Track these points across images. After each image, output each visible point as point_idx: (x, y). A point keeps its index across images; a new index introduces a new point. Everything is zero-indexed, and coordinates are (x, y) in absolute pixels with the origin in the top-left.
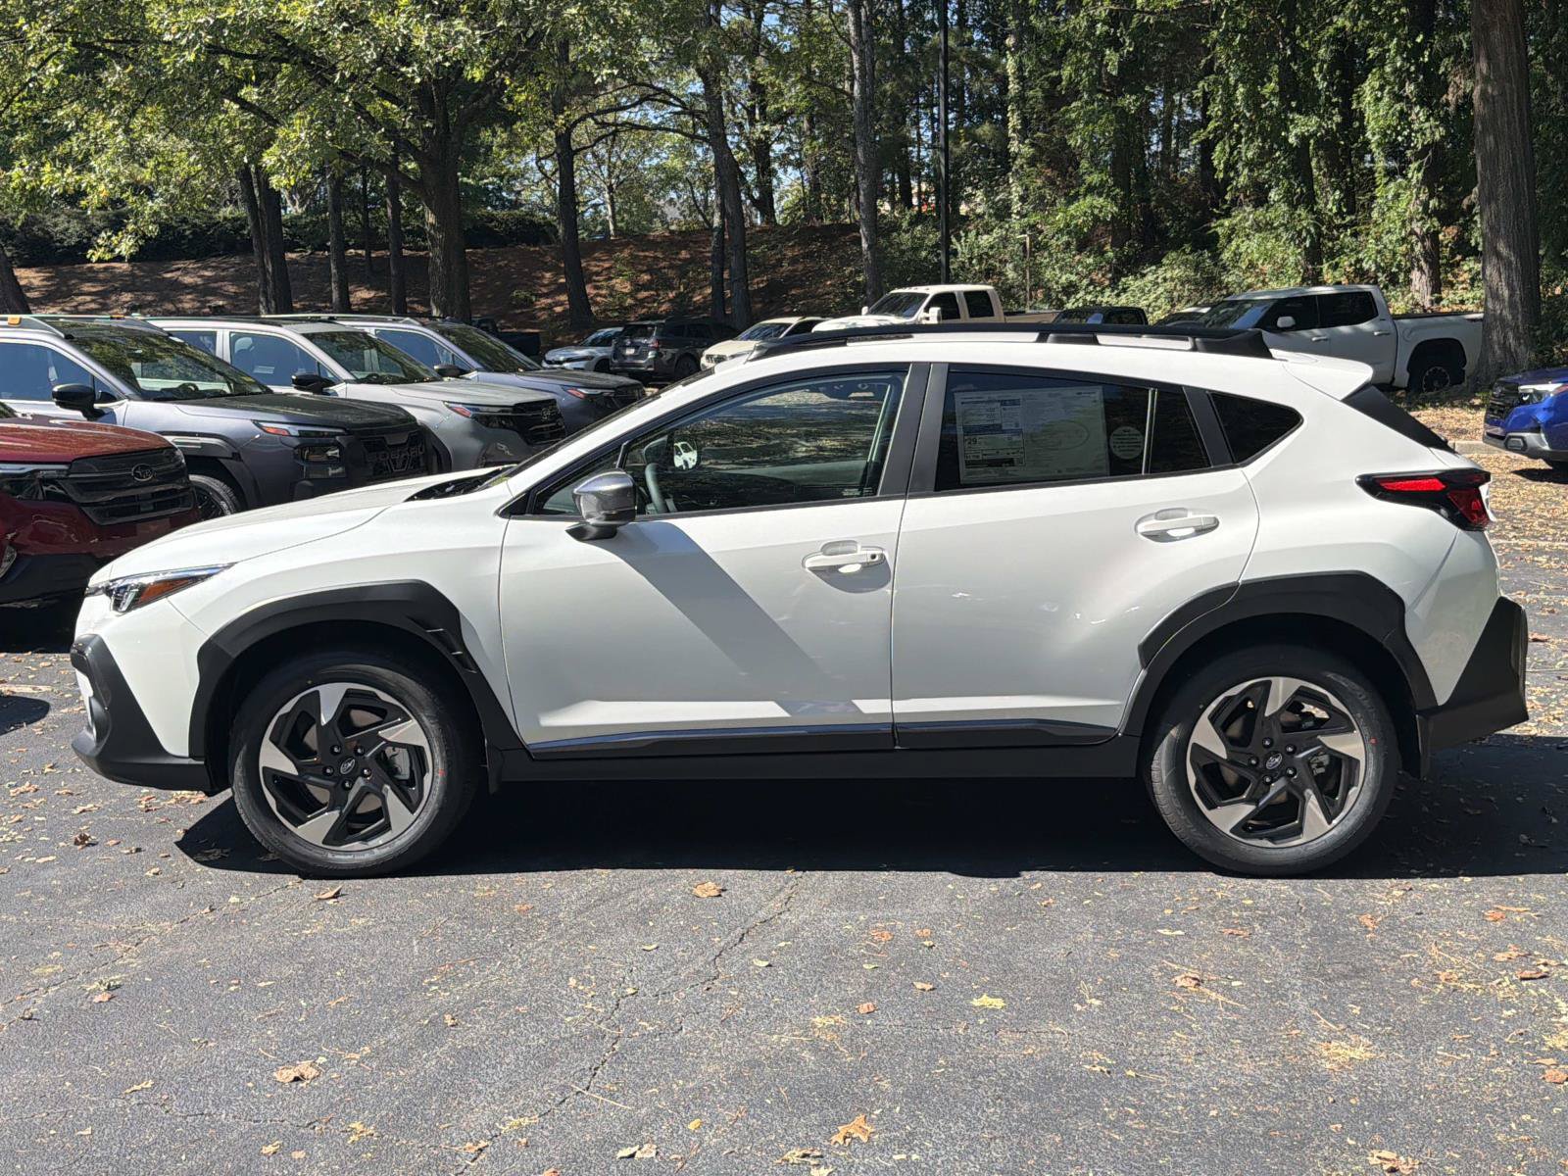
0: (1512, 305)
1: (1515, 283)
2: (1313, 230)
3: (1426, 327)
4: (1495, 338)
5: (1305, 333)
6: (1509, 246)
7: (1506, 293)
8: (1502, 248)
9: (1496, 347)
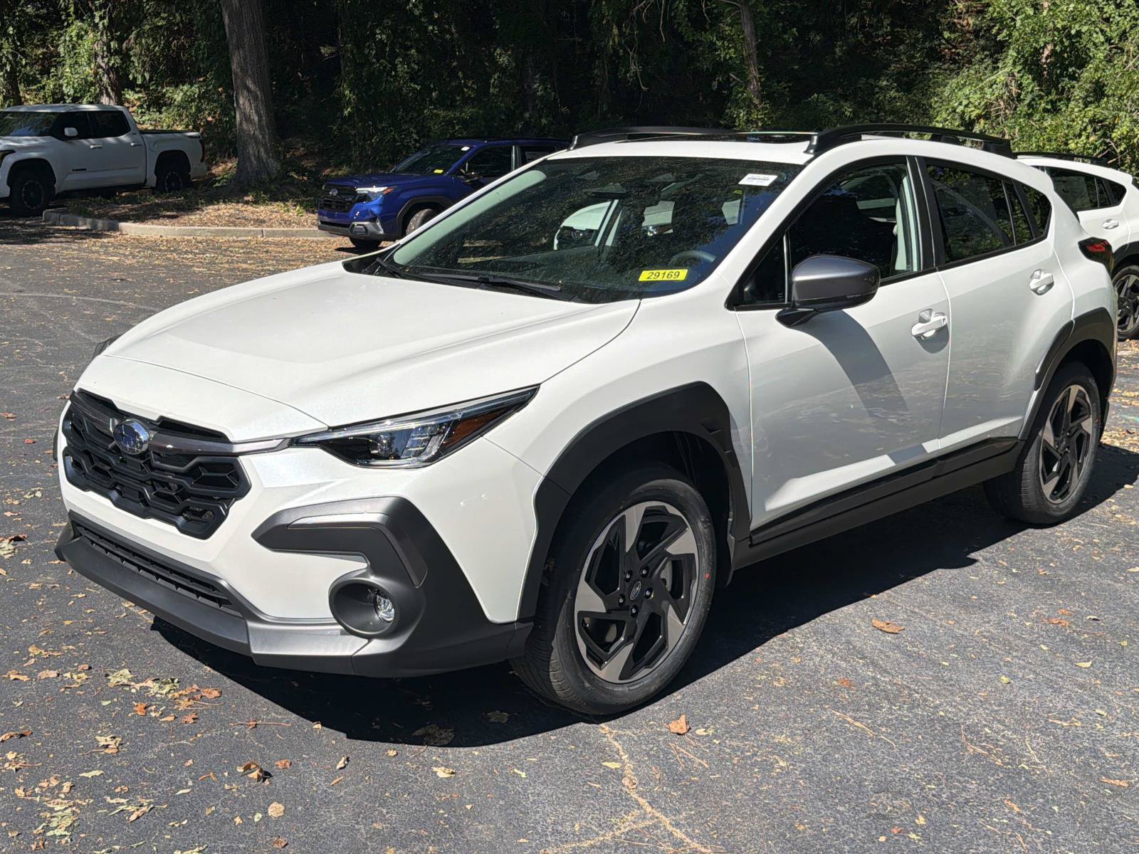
0: (261, 128)
1: (262, 112)
2: (11, 58)
3: (163, 140)
4: (251, 152)
5: (83, 141)
6: (254, 83)
7: (256, 119)
8: (250, 83)
9: (253, 158)
